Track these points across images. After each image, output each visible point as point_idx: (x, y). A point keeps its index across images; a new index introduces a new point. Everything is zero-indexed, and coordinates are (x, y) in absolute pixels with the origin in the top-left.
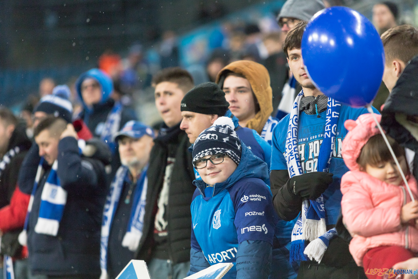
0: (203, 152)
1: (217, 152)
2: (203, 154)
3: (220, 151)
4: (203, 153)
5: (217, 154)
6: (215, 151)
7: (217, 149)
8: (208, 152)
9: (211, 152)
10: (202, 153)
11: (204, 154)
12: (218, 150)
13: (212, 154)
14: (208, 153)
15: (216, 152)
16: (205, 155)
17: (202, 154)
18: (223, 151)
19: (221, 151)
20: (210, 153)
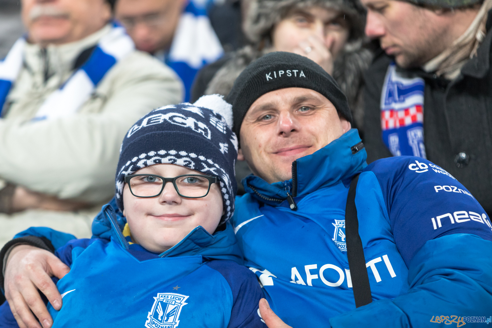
0: (173, 152)
1: (207, 169)
2: (172, 157)
3: (212, 170)
4: (174, 155)
5: (204, 173)
6: (204, 164)
7: (208, 162)
8: (188, 159)
9: (193, 164)
10: (171, 155)
11: (175, 161)
12: (210, 166)
13: (193, 168)
14: (185, 161)
15: (204, 168)
16: (176, 163)
17: (169, 157)
18: (218, 171)
19: (214, 171)
20: (190, 163)
